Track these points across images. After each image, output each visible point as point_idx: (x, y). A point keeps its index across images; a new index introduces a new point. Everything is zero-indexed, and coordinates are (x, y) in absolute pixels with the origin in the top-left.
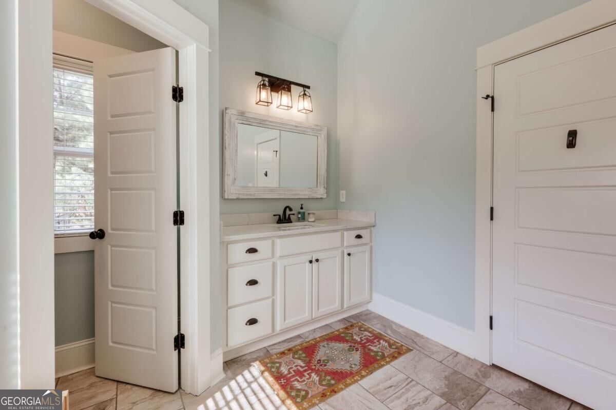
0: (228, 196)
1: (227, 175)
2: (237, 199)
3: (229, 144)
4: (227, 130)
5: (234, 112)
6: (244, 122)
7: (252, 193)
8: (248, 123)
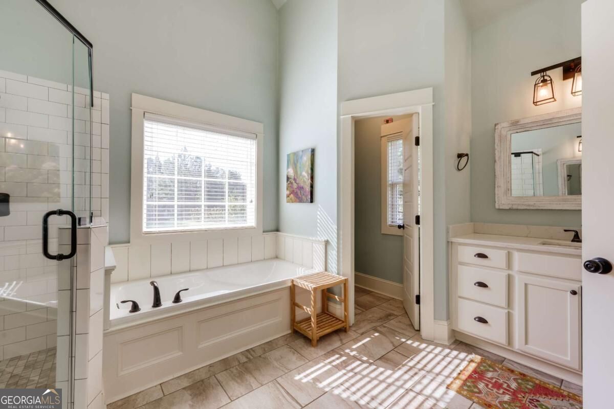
0: (499, 206)
1: (498, 186)
2: (510, 209)
3: (500, 158)
4: (497, 145)
5: (505, 124)
6: (518, 131)
7: (532, 203)
8: (525, 129)
